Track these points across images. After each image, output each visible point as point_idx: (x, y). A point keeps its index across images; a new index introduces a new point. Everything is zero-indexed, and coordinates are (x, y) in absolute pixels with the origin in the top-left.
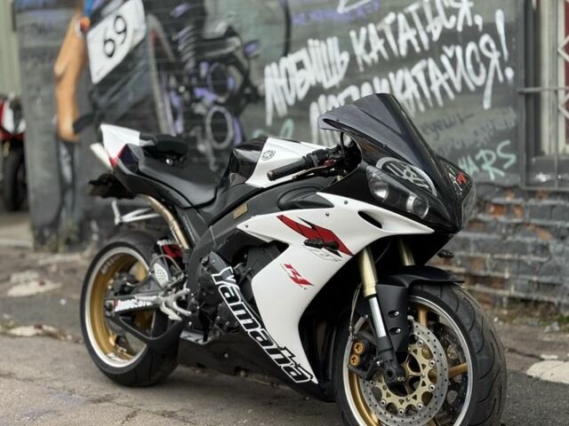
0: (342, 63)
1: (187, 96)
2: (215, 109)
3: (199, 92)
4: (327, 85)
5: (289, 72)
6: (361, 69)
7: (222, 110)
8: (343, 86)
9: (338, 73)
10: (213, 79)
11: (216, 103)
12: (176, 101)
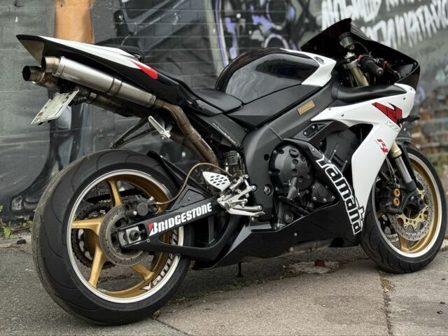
0: (377, 3)
1: (243, 23)
2: (272, 36)
3: (256, 20)
4: (367, 19)
5: (341, 7)
6: (388, 9)
7: (279, 37)
8: (377, 21)
9: (374, 11)
10: (271, 8)
11: (273, 30)
12: (231, 27)
